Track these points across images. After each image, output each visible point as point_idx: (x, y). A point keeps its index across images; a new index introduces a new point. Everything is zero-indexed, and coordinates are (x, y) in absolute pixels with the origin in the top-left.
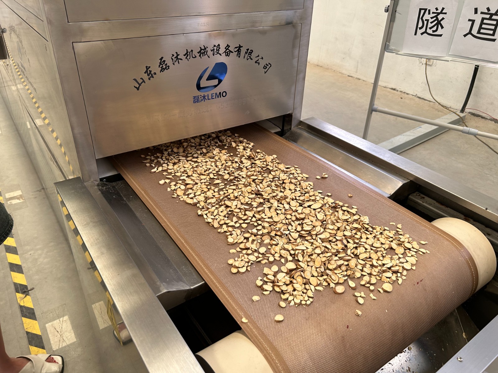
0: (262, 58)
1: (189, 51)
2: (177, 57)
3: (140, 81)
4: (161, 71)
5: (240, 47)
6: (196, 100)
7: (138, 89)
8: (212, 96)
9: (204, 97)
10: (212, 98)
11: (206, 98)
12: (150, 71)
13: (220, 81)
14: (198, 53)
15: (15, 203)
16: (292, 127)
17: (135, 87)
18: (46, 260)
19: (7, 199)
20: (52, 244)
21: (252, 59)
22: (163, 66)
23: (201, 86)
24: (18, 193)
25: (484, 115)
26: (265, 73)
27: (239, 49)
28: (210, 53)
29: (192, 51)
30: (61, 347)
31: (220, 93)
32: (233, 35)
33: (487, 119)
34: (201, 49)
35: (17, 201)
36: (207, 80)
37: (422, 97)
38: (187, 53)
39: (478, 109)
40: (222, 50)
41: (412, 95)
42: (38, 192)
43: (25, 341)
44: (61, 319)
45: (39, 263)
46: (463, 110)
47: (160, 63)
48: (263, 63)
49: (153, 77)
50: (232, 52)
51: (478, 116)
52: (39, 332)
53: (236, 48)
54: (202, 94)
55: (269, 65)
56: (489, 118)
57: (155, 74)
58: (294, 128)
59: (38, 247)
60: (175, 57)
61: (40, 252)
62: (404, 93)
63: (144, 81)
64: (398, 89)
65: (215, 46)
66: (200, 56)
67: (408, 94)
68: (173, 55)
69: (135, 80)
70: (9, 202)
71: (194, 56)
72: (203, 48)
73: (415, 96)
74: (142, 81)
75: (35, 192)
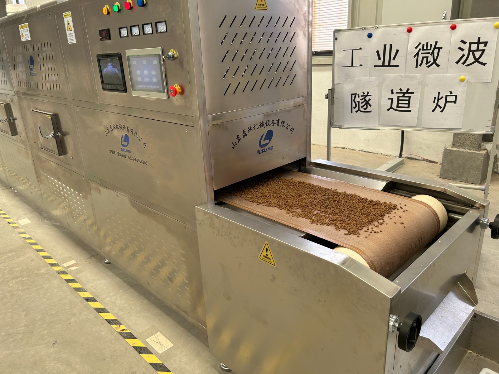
0: (289, 125)
1: (256, 125)
2: (250, 129)
3: (234, 144)
4: (243, 137)
5: (279, 120)
6: (259, 153)
7: (233, 148)
8: (266, 150)
9: (263, 150)
10: (266, 151)
11: (264, 150)
12: (239, 138)
13: (270, 141)
14: (260, 125)
15: (75, 269)
16: (307, 166)
17: (232, 147)
18: (122, 302)
19: (66, 267)
20: (121, 291)
21: (284, 126)
22: (245, 135)
23: (261, 144)
24: (73, 262)
25: (417, 157)
26: (291, 133)
27: (278, 121)
28: (265, 125)
29: (257, 125)
30: (164, 351)
31: (270, 147)
32: (275, 114)
33: (420, 160)
34: (261, 123)
35: (76, 268)
36: (264, 140)
37: (367, 151)
38: (254, 126)
39: (411, 154)
40: (270, 123)
41: (359, 150)
42: (89, 259)
43: (135, 353)
44: (156, 335)
45: (118, 305)
46: (400, 156)
47: (243, 133)
48: (290, 128)
49: (240, 141)
50: (275, 123)
51: (413, 159)
52: (143, 345)
53: (277, 121)
54: (262, 149)
55: (293, 129)
56: (421, 159)
57: (241, 139)
58: (307, 167)
59: (111, 295)
60: (249, 129)
61: (114, 297)
62: (352, 149)
63: (236, 144)
64: (346, 147)
65: (267, 121)
66: (260, 127)
67: (355, 150)
68: (249, 128)
69: (232, 143)
70: (69, 269)
71: (258, 128)
72: (262, 123)
73: (361, 151)
74: (235, 143)
75: (86, 259)
